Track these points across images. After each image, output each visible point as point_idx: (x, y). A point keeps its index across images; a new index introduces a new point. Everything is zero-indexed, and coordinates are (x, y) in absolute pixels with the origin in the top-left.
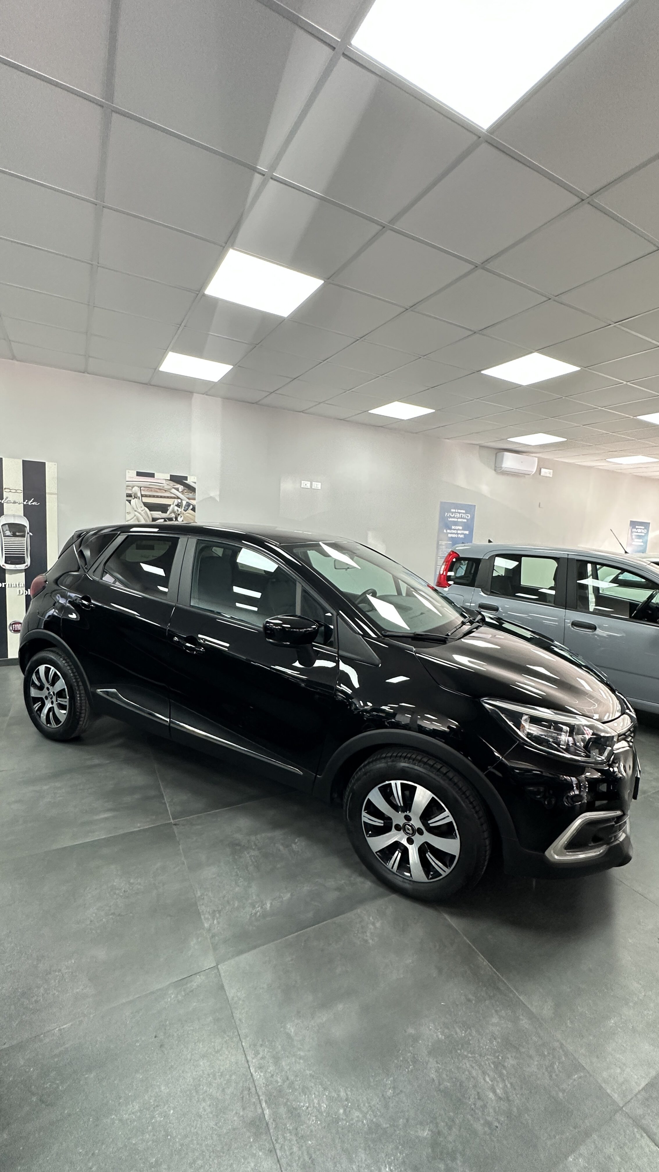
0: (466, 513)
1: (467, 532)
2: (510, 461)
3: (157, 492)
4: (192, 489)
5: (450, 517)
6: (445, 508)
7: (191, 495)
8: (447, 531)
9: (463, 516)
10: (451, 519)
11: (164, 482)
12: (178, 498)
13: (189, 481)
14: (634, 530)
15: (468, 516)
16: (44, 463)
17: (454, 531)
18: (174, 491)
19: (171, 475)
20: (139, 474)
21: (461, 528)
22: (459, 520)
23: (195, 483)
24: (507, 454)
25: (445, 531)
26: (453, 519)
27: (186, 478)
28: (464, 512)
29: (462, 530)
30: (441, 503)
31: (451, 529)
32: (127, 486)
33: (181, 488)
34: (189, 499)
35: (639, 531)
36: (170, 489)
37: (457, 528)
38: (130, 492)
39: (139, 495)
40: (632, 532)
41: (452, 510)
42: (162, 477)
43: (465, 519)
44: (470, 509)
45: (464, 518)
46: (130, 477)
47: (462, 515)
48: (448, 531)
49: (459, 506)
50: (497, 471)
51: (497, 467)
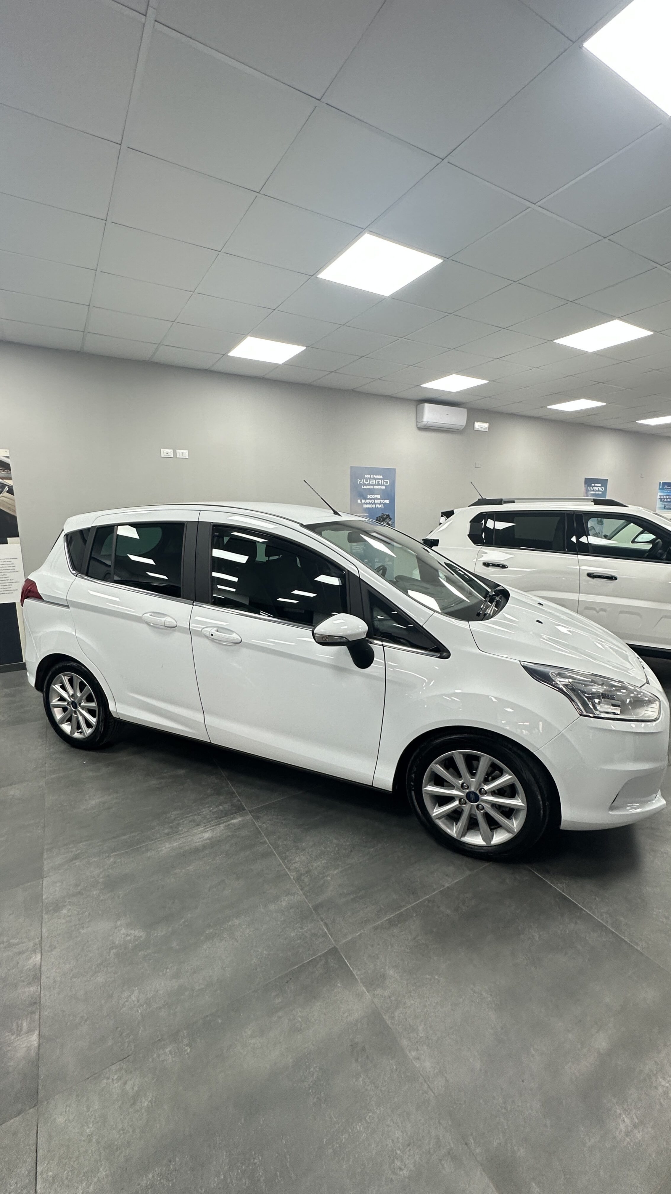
0: (384, 479)
1: (387, 501)
5: (365, 484)
6: (356, 474)
8: (361, 501)
9: (380, 483)
10: (365, 487)
14: (589, 488)
15: (387, 482)
17: (370, 501)
21: (379, 496)
22: (376, 487)
24: (428, 406)
25: (359, 501)
26: (368, 487)
28: (381, 477)
29: (380, 499)
30: (351, 467)
31: (366, 499)
35: (596, 489)
37: (375, 496)
40: (587, 491)
41: (366, 476)
43: (384, 485)
44: (389, 474)
45: (381, 485)
47: (378, 482)
48: (363, 501)
49: (374, 471)
50: (418, 426)
51: (417, 422)
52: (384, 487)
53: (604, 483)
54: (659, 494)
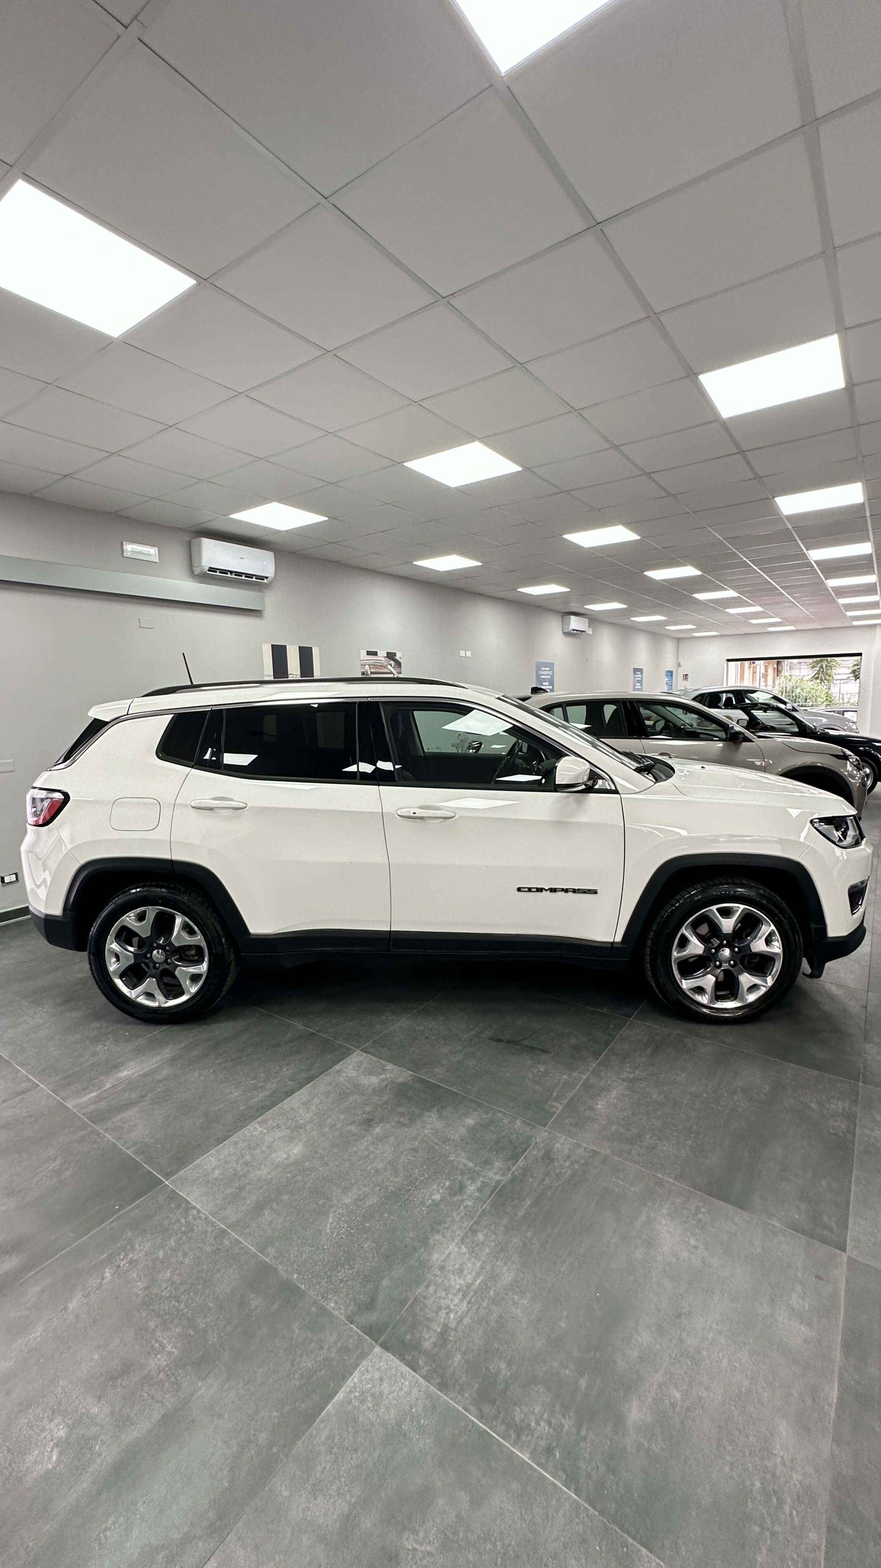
1: (551, 687)
2: (575, 623)
3: (379, 668)
4: (398, 664)
5: (543, 675)
6: (539, 666)
7: (398, 670)
11: (383, 659)
12: (392, 673)
13: (397, 657)
14: (636, 676)
15: (551, 673)
16: (312, 648)
18: (389, 667)
19: (387, 653)
20: (369, 653)
21: (547, 684)
22: (547, 677)
23: (400, 658)
24: (572, 617)
27: (395, 654)
28: (548, 669)
30: (537, 662)
32: (362, 665)
33: (392, 663)
34: (398, 673)
35: (638, 676)
36: (387, 665)
38: (363, 671)
39: (369, 673)
40: (635, 678)
41: (543, 669)
42: (382, 654)
43: (549, 675)
44: (551, 666)
46: (364, 657)
47: (548, 673)
49: (546, 665)
50: (565, 631)
51: (563, 628)
52: (549, 677)
53: (641, 670)
54: (666, 679)
